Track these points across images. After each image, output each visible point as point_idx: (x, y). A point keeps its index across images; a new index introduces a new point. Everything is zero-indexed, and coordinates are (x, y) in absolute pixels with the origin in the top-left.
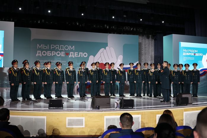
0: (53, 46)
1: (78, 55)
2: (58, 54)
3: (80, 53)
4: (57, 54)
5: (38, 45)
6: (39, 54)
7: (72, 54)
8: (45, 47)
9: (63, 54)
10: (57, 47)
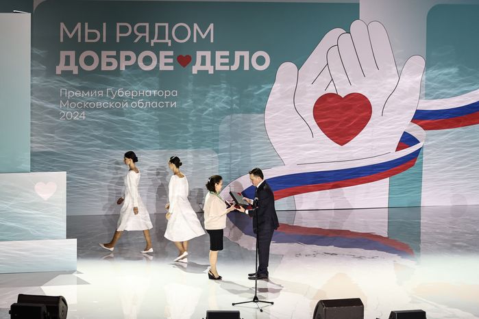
0: (124, 29)
1: (232, 63)
2: (147, 60)
3: (238, 54)
4: (141, 64)
5: (62, 25)
6: (67, 63)
7: (203, 58)
8: (92, 36)
9: (164, 61)
10: (142, 30)
